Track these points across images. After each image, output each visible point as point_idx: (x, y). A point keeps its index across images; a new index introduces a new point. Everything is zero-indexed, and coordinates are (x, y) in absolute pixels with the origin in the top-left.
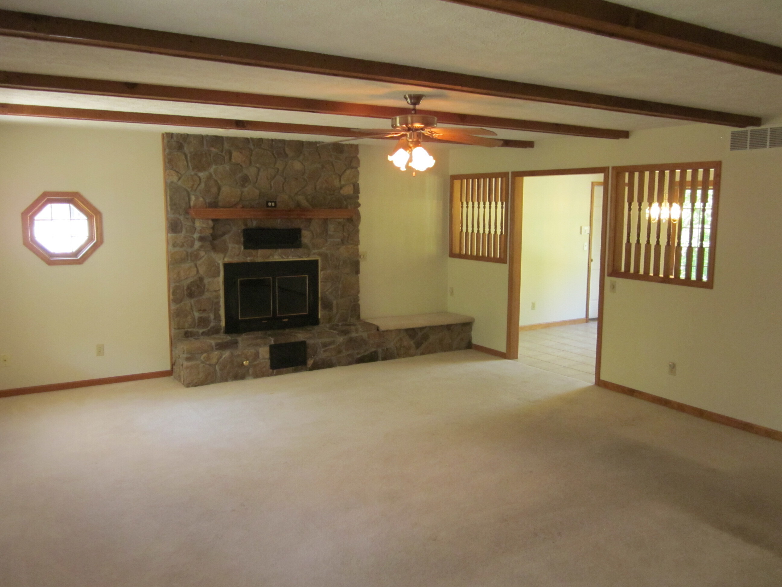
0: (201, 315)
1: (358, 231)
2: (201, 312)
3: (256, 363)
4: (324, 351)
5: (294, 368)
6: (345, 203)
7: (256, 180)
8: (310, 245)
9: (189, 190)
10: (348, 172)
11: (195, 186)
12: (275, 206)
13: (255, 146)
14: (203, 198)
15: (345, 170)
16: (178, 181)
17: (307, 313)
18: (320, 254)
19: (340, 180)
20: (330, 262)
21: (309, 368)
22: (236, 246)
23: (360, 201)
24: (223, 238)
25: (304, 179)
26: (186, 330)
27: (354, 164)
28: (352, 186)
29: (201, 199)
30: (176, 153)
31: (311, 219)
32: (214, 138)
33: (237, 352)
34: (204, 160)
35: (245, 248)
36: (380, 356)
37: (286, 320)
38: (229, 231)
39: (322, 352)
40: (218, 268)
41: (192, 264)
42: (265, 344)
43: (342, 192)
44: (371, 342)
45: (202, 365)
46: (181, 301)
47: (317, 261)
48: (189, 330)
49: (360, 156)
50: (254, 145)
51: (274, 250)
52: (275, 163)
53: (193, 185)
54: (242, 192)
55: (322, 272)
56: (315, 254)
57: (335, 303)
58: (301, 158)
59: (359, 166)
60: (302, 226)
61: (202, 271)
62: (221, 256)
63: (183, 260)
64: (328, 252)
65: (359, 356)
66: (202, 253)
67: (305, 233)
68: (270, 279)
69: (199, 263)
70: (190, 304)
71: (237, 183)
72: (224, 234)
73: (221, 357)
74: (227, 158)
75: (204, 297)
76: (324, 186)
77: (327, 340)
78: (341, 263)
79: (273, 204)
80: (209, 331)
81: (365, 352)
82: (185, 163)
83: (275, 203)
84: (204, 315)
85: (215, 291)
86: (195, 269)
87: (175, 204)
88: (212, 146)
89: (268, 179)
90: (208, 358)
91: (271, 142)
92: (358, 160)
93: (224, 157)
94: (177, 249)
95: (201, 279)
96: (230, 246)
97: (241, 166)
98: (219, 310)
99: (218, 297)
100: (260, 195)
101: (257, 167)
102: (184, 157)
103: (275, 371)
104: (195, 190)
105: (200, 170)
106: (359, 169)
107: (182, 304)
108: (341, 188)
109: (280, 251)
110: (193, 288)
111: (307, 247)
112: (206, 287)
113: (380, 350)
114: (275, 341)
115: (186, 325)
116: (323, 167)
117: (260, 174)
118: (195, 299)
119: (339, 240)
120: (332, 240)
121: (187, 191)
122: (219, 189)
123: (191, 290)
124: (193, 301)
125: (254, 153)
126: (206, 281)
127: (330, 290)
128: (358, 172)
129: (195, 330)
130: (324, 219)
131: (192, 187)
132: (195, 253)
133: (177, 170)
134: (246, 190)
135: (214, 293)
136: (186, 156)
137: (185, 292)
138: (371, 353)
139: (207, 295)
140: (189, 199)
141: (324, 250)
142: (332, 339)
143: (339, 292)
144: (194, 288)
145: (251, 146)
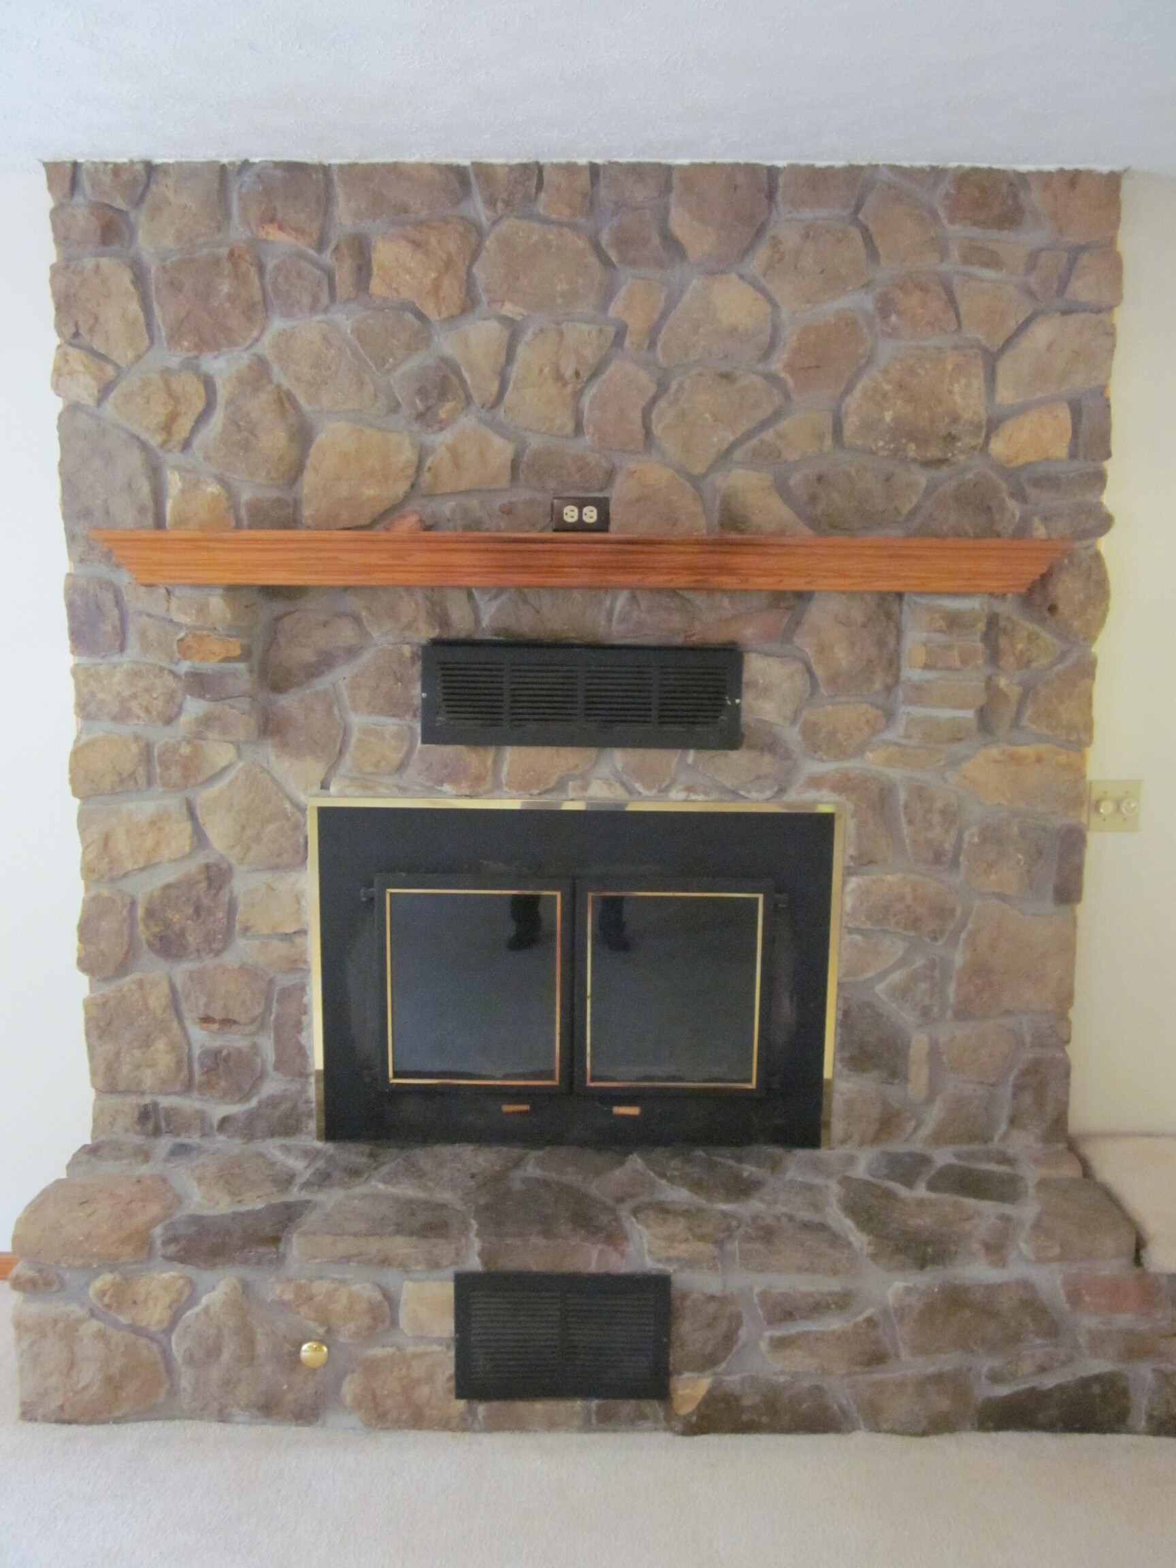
0: (218, 1043)
1: (1087, 669)
2: (215, 1026)
3: (378, 1352)
4: (780, 1344)
5: (594, 1404)
6: (1014, 507)
7: (494, 387)
8: (792, 736)
9: (155, 440)
10: (1041, 333)
11: (184, 426)
12: (603, 525)
13: (500, 205)
14: (222, 481)
15: (1027, 323)
16: (100, 402)
17: (753, 1085)
18: (843, 785)
19: (991, 379)
20: (906, 830)
21: (686, 1417)
22: (391, 725)
23: (1111, 499)
24: (322, 683)
25: (772, 379)
26: (147, 1100)
27: (1082, 289)
28: (1065, 415)
29: (213, 488)
30: (89, 263)
31: (803, 597)
32: (279, 173)
33: (273, 1288)
34: (225, 287)
35: (431, 735)
36: (1141, 1403)
37: (634, 1111)
38: (352, 652)
39: (763, 1346)
40: (298, 827)
41: (173, 803)
42: (434, 1265)
43: (997, 447)
44: (1090, 1322)
45: (95, 1325)
46: (122, 969)
47: (824, 824)
48: (165, 1102)
49: (1129, 242)
50: (491, 202)
51: (592, 752)
52: (607, 294)
53: (173, 417)
54: (423, 453)
55: (854, 882)
56: (816, 782)
57: (919, 1043)
58: (755, 264)
59: (1118, 297)
60: (747, 633)
61: (219, 833)
62: (314, 769)
63: (125, 784)
64: (896, 774)
65: (1002, 1391)
66: (220, 753)
67: (757, 667)
68: (554, 897)
69: (205, 796)
70: (164, 988)
71: (395, 408)
72: (326, 661)
73: (193, 1300)
74: (344, 274)
75: (230, 959)
76: (888, 416)
77: (803, 1285)
78: (971, 836)
79: (591, 515)
80: (252, 1116)
81: (1042, 1370)
82: (134, 307)
83: (602, 506)
84: (235, 1041)
85: (287, 937)
86: (187, 827)
87: (86, 514)
88: (270, 218)
89: (559, 377)
90: (121, 1297)
91: (585, 178)
92: (1114, 266)
93: (330, 276)
94: (104, 727)
95: (217, 876)
96: (358, 720)
97: (421, 316)
98: (298, 1027)
99: (296, 964)
100: (515, 465)
101: (506, 321)
102: (126, 278)
103: (481, 1408)
104: (186, 445)
105: (204, 344)
106: (1122, 317)
107: (127, 982)
108: (993, 425)
109: (619, 758)
110: (175, 917)
111: (771, 745)
112: (240, 916)
113: (1144, 1374)
114: (484, 1254)
115: (149, 1079)
116: (886, 306)
117: (521, 351)
118: (188, 966)
119: (969, 714)
120: (919, 712)
121: (144, 446)
122: (303, 436)
123: (167, 925)
124: (181, 971)
125: (490, 243)
126: (243, 884)
127: (897, 977)
128: (1111, 333)
129: (190, 1104)
130: (883, 597)
131: (167, 427)
132: (185, 750)
133: (99, 345)
134: (441, 440)
135: (279, 949)
136: (140, 278)
137: (142, 932)
138: (1086, 1382)
139: (243, 950)
140: (158, 494)
141: (872, 762)
142: (833, 1285)
143: (952, 988)
144: (177, 917)
145: (477, 209)
